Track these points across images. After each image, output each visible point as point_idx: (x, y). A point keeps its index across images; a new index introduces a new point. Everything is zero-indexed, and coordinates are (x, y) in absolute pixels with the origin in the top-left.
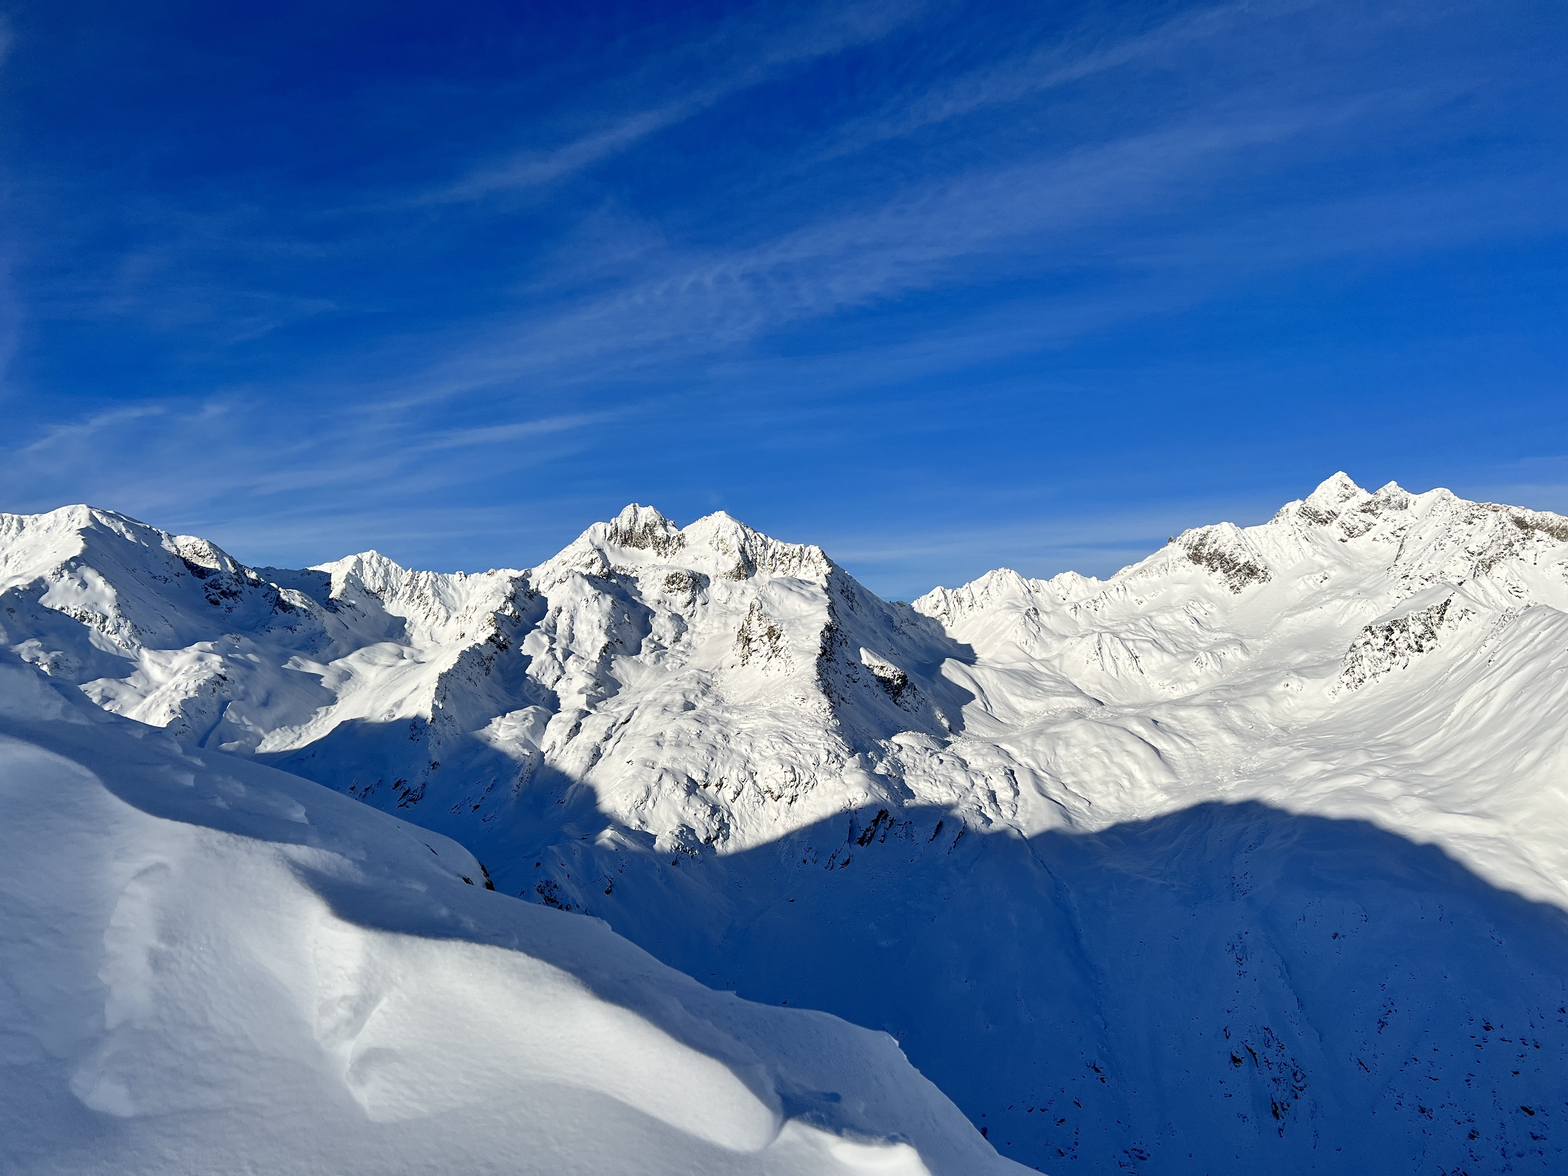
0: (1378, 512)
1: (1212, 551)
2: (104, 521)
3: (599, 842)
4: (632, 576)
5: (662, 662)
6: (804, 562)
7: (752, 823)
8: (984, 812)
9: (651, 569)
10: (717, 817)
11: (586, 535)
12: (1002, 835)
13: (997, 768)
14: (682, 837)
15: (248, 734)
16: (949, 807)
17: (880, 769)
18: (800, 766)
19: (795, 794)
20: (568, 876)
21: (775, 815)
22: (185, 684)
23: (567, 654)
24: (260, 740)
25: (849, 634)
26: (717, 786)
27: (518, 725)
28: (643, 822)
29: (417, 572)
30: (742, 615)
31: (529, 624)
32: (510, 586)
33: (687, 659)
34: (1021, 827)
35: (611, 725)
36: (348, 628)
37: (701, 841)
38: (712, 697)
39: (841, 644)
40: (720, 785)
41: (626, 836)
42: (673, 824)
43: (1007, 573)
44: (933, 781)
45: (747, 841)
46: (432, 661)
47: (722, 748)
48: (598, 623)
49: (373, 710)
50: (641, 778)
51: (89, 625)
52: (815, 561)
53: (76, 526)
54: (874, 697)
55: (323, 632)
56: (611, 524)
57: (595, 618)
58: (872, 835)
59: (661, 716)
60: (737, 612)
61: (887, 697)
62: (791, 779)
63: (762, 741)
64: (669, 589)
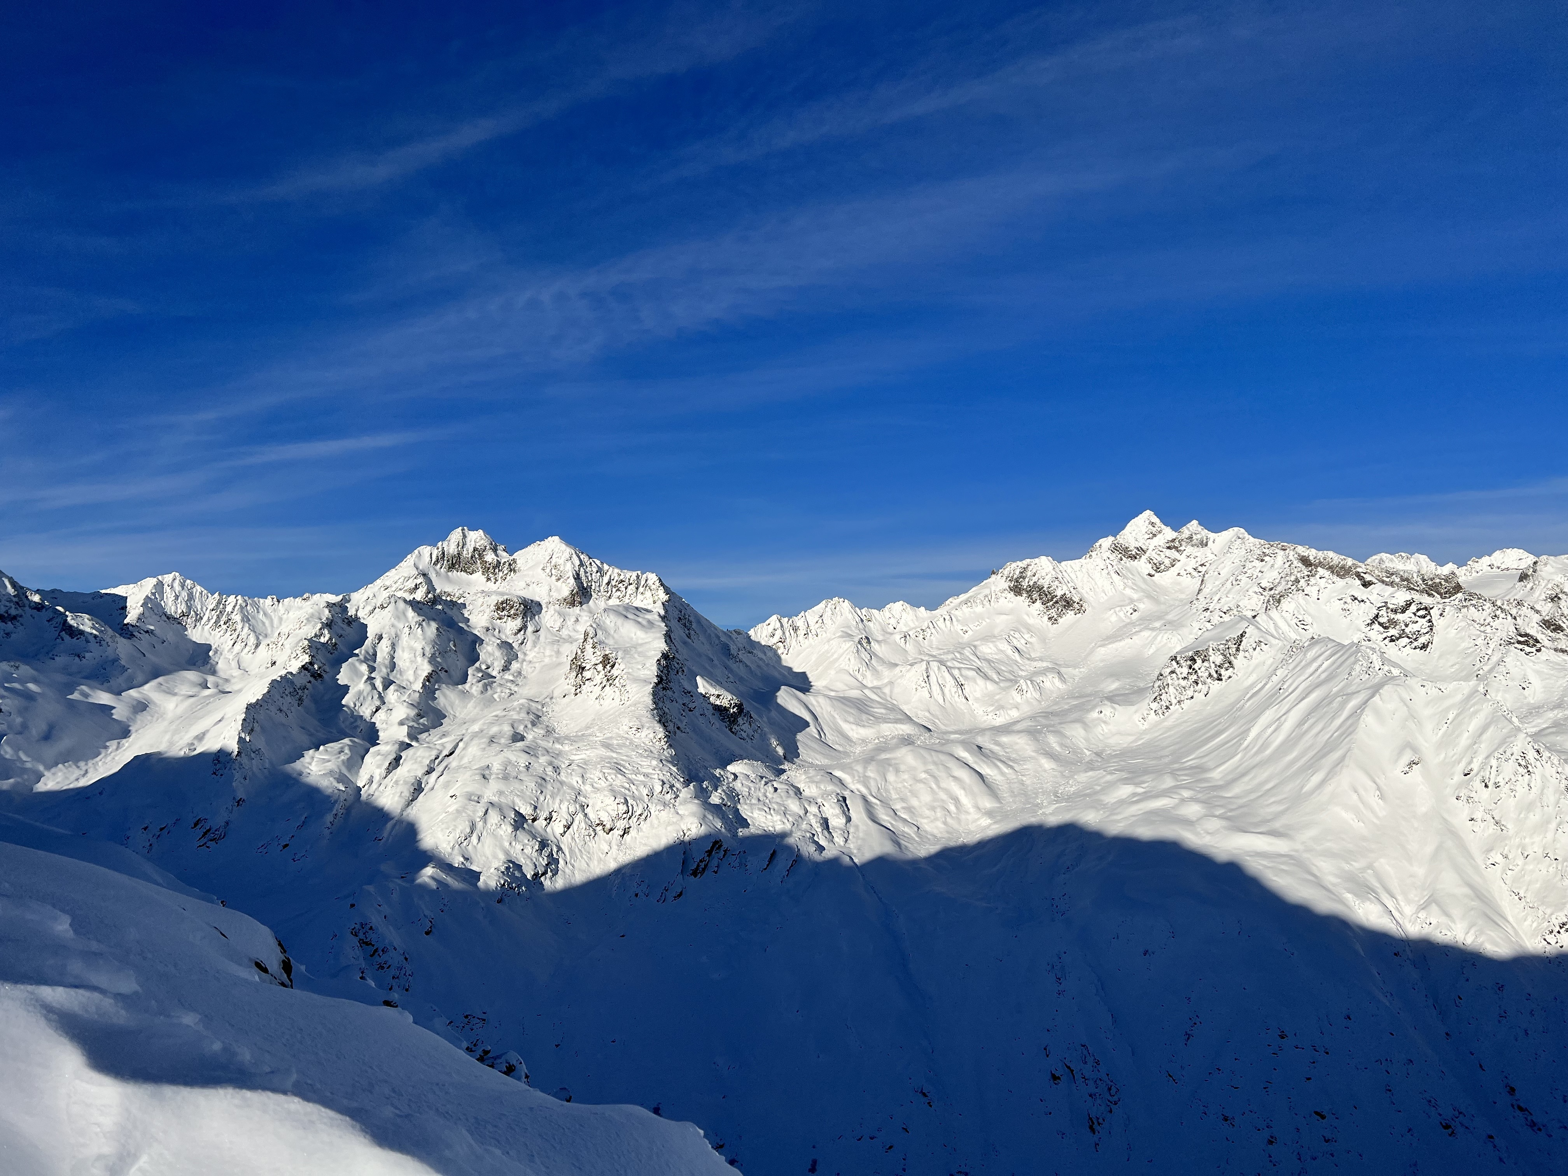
0: (1182, 548)
1: (1031, 583)
3: (419, 881)
4: (459, 602)
5: (490, 692)
6: (641, 589)
7: (582, 857)
8: (817, 840)
9: (479, 595)
10: (546, 852)
11: (410, 559)
12: (834, 863)
13: (830, 795)
14: (508, 873)
15: (25, 770)
16: (783, 835)
17: (715, 799)
18: (634, 797)
19: (627, 826)
20: (385, 917)
21: (606, 849)
23: (387, 684)
24: (39, 777)
25: (686, 662)
26: (546, 819)
27: (333, 758)
28: (467, 859)
29: (224, 596)
30: (575, 643)
31: (346, 651)
32: (326, 611)
33: (516, 689)
34: (852, 854)
35: (433, 757)
36: (144, 656)
37: (529, 877)
38: (542, 728)
39: (678, 673)
40: (549, 819)
41: (447, 874)
42: (499, 860)
43: (841, 603)
44: (767, 810)
45: (577, 875)
46: (240, 691)
47: (552, 781)
48: (422, 650)
49: (172, 744)
50: (466, 813)
52: (652, 588)
54: (709, 726)
55: (116, 660)
56: (438, 548)
57: (418, 646)
58: (706, 866)
59: (488, 748)
60: (570, 640)
61: (723, 726)
62: (624, 811)
63: (595, 772)
64: (498, 616)
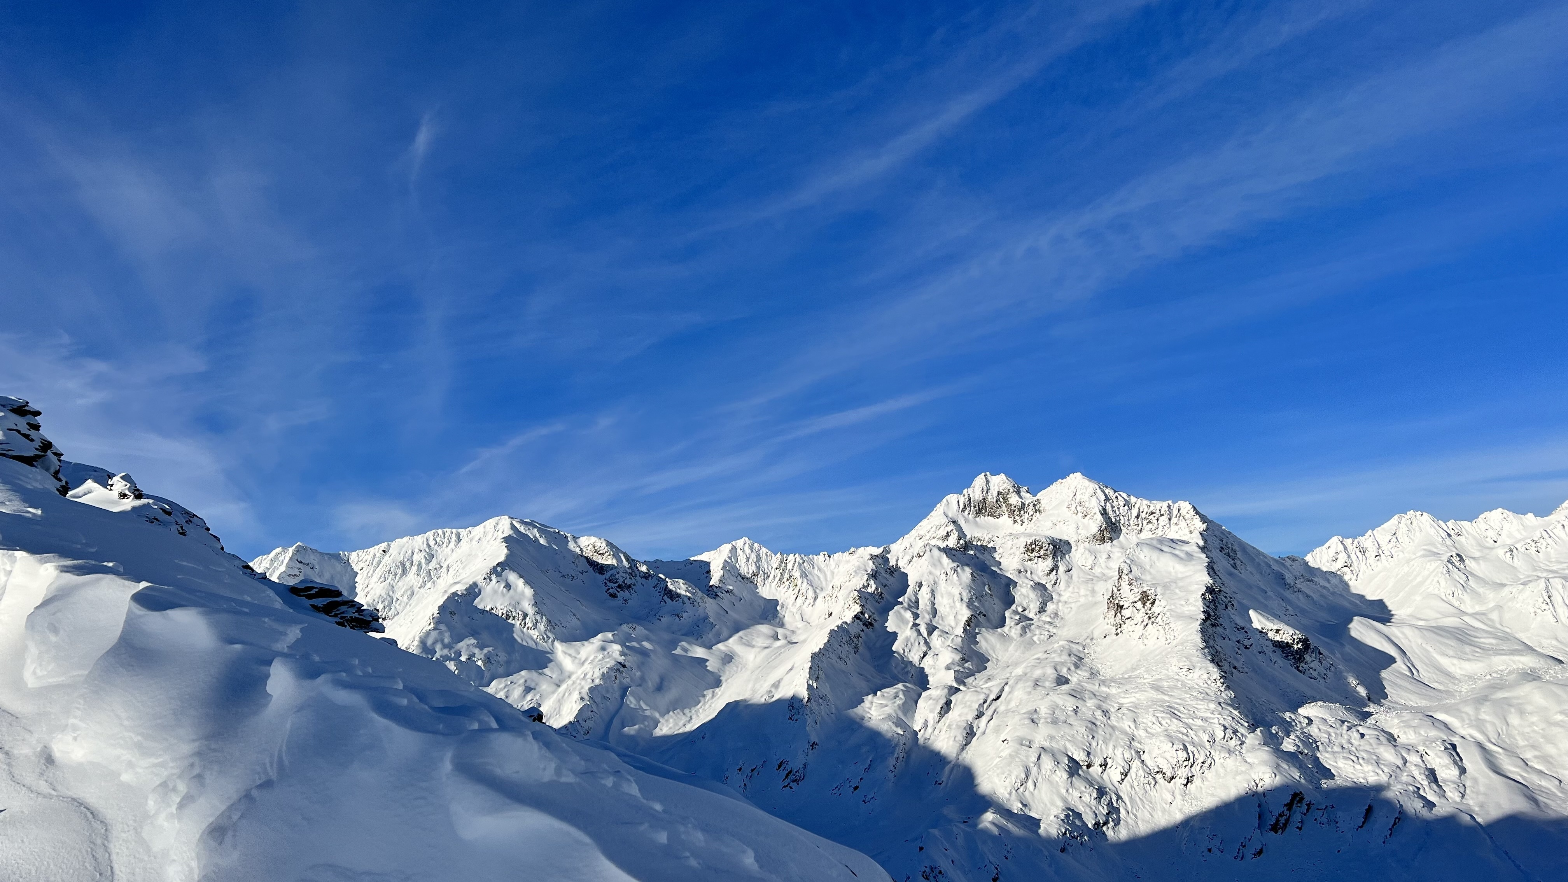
2: (522, 529)
3: (981, 826)
4: (989, 546)
5: (1029, 634)
6: (1174, 520)
7: (1144, 807)
8: (1424, 794)
9: (1008, 538)
10: (1105, 800)
11: (940, 508)
12: (1450, 822)
13: (1434, 742)
14: (1068, 821)
15: (646, 718)
16: (1379, 789)
17: (1288, 745)
18: (1193, 744)
19: (1190, 775)
20: (953, 862)
21: (1169, 798)
22: (591, 673)
23: (931, 629)
24: (656, 723)
25: (1235, 595)
26: (1101, 766)
27: (889, 703)
28: (1025, 805)
29: (785, 555)
30: (1110, 581)
31: (891, 600)
32: (871, 562)
33: (1055, 631)
34: (1473, 811)
35: (982, 701)
36: (727, 613)
37: (1090, 826)
38: (1086, 671)
39: (1226, 607)
40: (1104, 765)
41: (1008, 820)
42: (1057, 807)
43: (1419, 517)
44: (1355, 759)
45: (1141, 826)
46: (804, 641)
47: (1102, 725)
48: (959, 596)
49: (754, 691)
50: (1019, 758)
51: (513, 622)
52: (1186, 518)
53: (501, 536)
54: (1272, 664)
55: (706, 618)
56: (964, 496)
57: (956, 591)
58: (1287, 821)
59: (1033, 692)
60: (1104, 578)
61: (1288, 664)
62: (1184, 759)
63: (1147, 716)
64: (1028, 558)
